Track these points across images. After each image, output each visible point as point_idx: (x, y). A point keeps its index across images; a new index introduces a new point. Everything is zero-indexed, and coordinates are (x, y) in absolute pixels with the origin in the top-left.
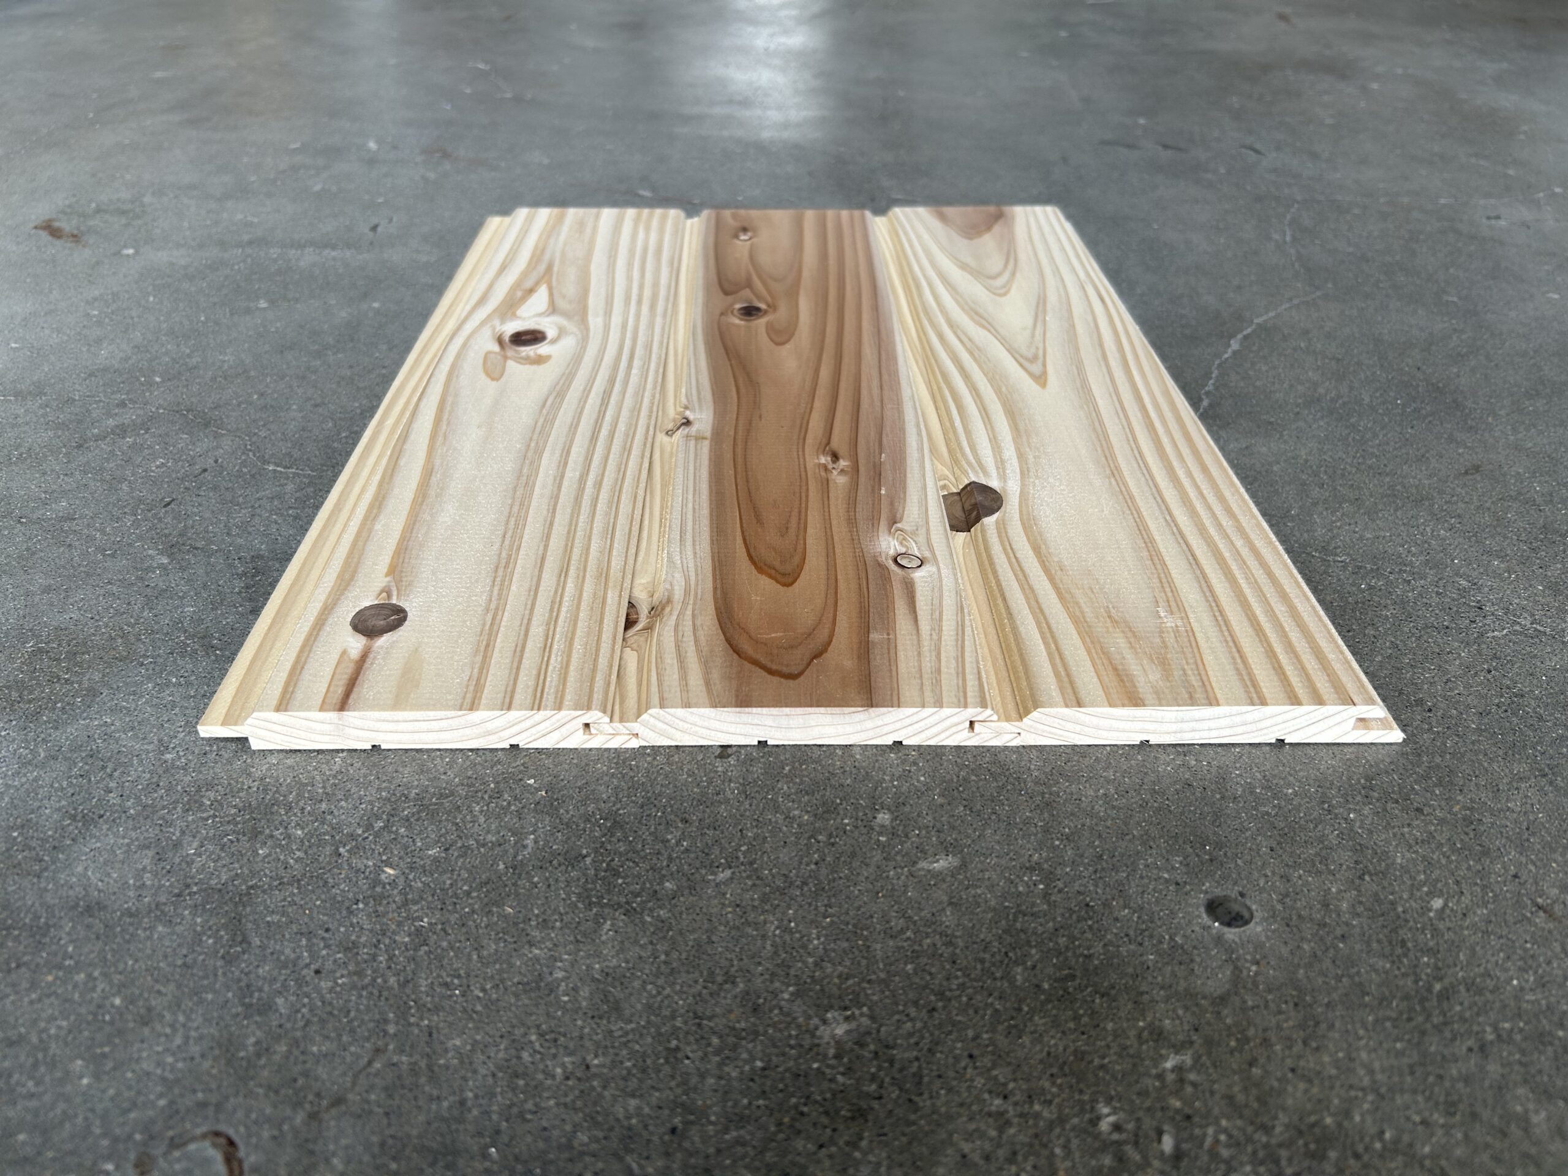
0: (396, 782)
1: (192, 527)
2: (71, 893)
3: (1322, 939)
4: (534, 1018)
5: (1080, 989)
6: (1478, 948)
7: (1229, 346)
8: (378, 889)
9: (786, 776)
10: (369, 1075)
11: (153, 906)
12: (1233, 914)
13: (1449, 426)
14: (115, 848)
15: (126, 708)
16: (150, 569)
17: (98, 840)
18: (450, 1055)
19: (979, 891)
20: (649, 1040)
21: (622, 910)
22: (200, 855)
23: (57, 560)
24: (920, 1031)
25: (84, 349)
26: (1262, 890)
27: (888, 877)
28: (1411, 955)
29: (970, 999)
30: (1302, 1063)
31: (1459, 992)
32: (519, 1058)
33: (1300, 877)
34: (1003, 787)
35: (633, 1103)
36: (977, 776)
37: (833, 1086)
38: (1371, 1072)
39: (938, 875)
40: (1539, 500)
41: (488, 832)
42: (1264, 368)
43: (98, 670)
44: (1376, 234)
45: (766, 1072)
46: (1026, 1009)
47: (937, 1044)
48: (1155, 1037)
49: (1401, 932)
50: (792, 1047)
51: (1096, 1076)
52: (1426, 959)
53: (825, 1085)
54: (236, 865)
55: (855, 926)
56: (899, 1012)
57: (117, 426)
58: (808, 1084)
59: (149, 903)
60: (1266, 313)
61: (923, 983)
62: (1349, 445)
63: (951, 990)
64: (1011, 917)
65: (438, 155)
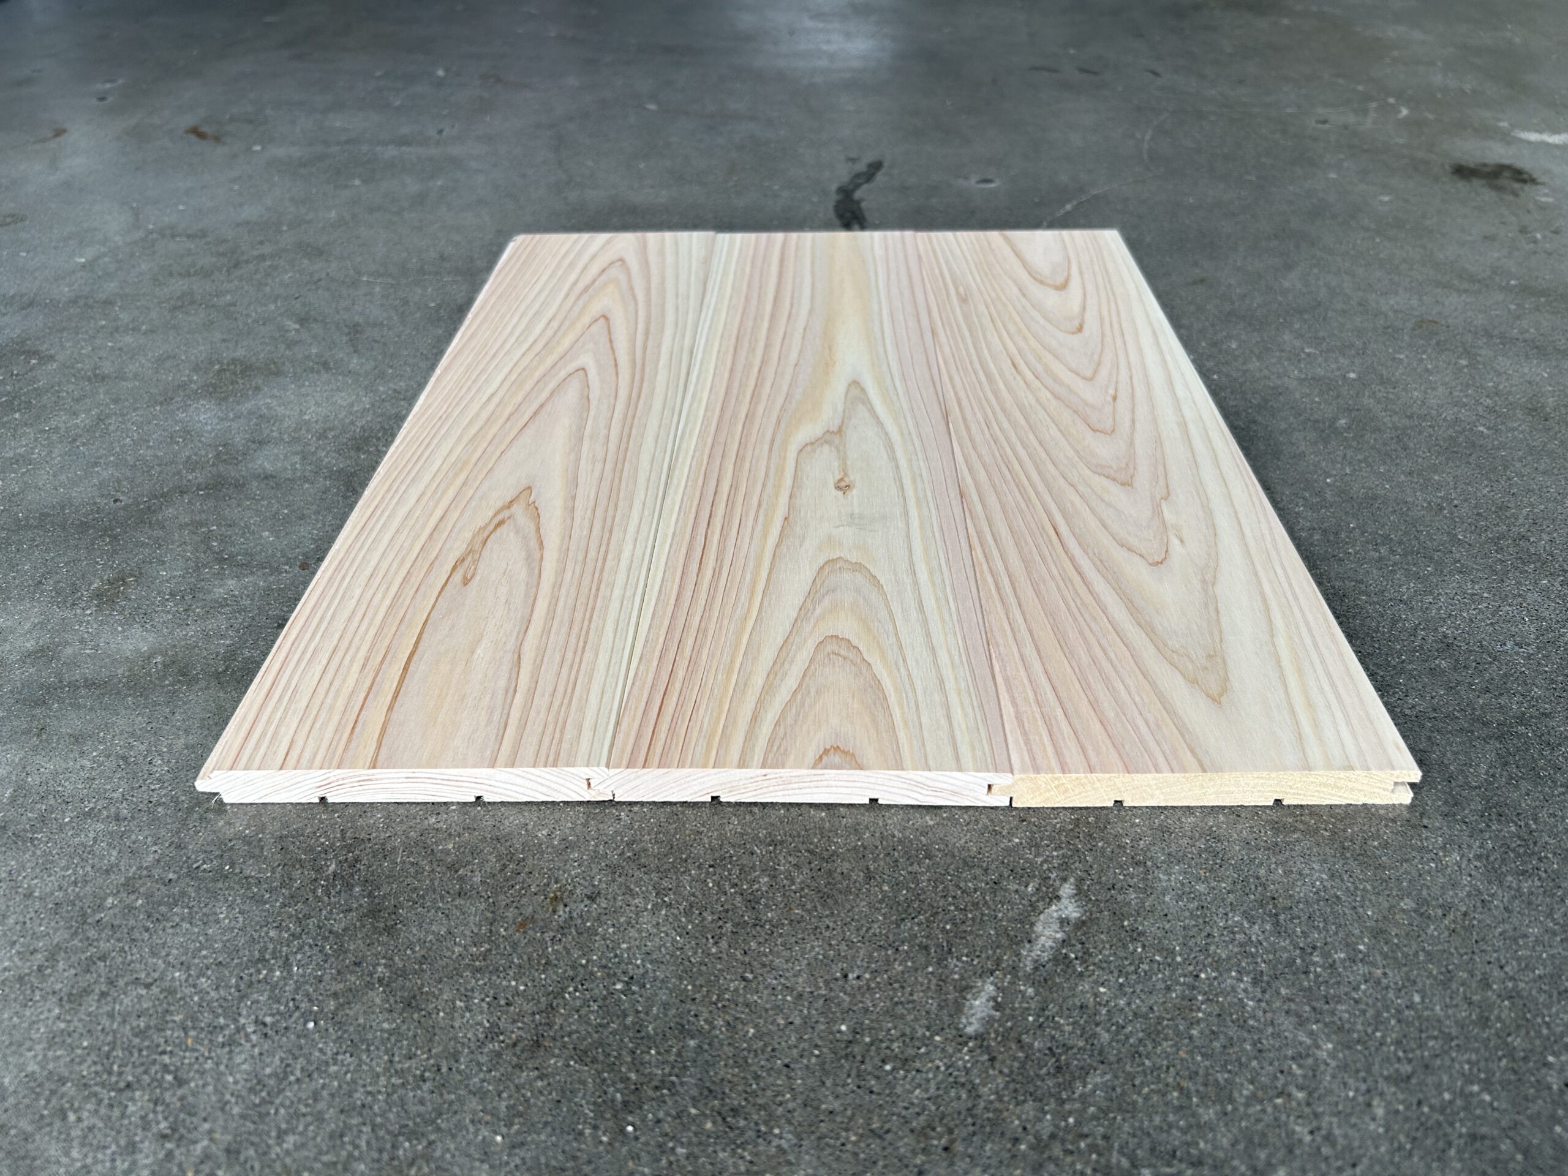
1: (314, 310)
15: (279, 396)
16: (288, 331)
23: (228, 326)
25: (232, 210)
43: (260, 379)
44: (1218, 134)
57: (259, 255)
60: (1103, 187)
65: (492, 80)
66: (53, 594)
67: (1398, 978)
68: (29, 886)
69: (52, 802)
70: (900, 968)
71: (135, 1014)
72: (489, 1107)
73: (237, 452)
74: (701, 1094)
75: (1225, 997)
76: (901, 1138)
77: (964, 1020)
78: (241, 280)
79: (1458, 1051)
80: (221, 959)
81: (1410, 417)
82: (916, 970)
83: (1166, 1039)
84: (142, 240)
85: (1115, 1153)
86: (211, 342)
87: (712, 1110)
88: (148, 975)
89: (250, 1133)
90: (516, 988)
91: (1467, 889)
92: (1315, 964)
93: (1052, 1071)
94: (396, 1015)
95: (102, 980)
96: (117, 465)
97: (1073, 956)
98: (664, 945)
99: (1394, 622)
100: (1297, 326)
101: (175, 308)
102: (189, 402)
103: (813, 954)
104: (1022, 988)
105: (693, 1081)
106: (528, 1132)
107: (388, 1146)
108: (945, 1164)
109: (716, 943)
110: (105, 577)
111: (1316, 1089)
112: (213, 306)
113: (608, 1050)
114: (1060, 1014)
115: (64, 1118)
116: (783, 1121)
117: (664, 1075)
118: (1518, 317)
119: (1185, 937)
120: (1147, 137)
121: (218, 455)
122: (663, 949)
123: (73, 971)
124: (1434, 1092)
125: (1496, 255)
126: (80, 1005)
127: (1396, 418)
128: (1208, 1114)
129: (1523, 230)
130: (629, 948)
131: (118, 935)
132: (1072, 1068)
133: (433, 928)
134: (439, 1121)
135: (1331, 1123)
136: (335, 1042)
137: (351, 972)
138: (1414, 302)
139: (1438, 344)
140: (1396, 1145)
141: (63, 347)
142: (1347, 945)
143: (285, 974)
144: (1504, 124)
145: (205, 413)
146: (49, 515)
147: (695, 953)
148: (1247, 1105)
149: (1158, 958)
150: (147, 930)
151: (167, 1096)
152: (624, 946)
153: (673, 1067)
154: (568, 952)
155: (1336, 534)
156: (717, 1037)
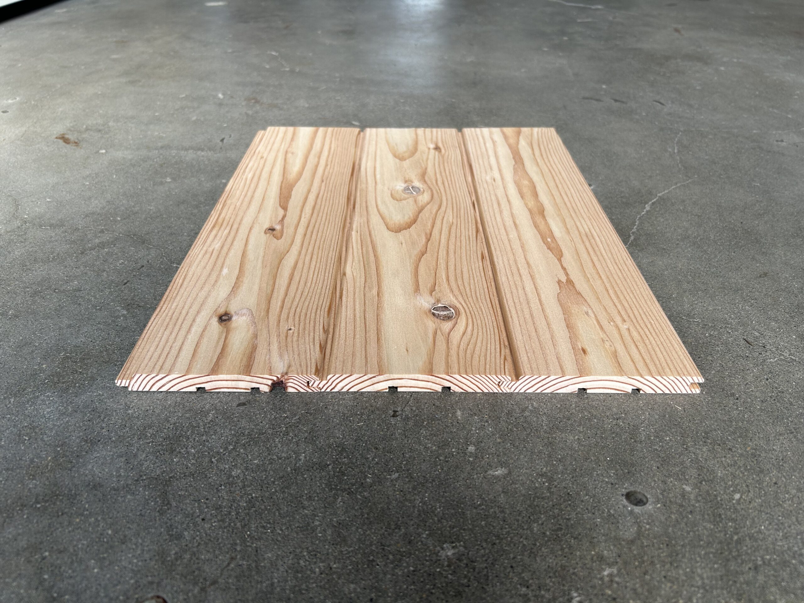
0: (238, 426)
1: (138, 296)
2: (86, 478)
3: (681, 513)
4: (305, 544)
5: (564, 535)
6: (756, 519)
7: (645, 208)
8: (231, 479)
9: (425, 427)
10: (228, 570)
11: (125, 486)
12: (638, 500)
13: (753, 252)
14: (106, 457)
15: (109, 387)
16: (118, 317)
17: (98, 453)
18: (266, 562)
19: (517, 486)
20: (360, 556)
21: (346, 492)
22: (146, 461)
23: (74, 312)
24: (487, 554)
25: (83, 202)
26: (653, 488)
27: (473, 478)
28: (724, 522)
29: (512, 539)
30: (669, 574)
31: (746, 540)
32: (299, 563)
33: (671, 482)
34: (529, 434)
35: (352, 586)
36: (517, 428)
37: (446, 580)
38: (702, 578)
39: (497, 477)
40: (796, 291)
41: (283, 452)
42: (662, 220)
43: (95, 368)
44: (720, 149)
45: (415, 573)
46: (538, 544)
47: (496, 560)
48: (600, 559)
49: (720, 510)
50: (427, 561)
51: (571, 577)
52: (730, 524)
53: (443, 580)
54: (164, 467)
55: (457, 502)
56: (478, 545)
57: (100, 243)
58: (435, 579)
59: (123, 484)
60: (664, 191)
61: (489, 531)
62: (702, 261)
63: (502, 534)
64: (532, 499)
65: (253, 101)
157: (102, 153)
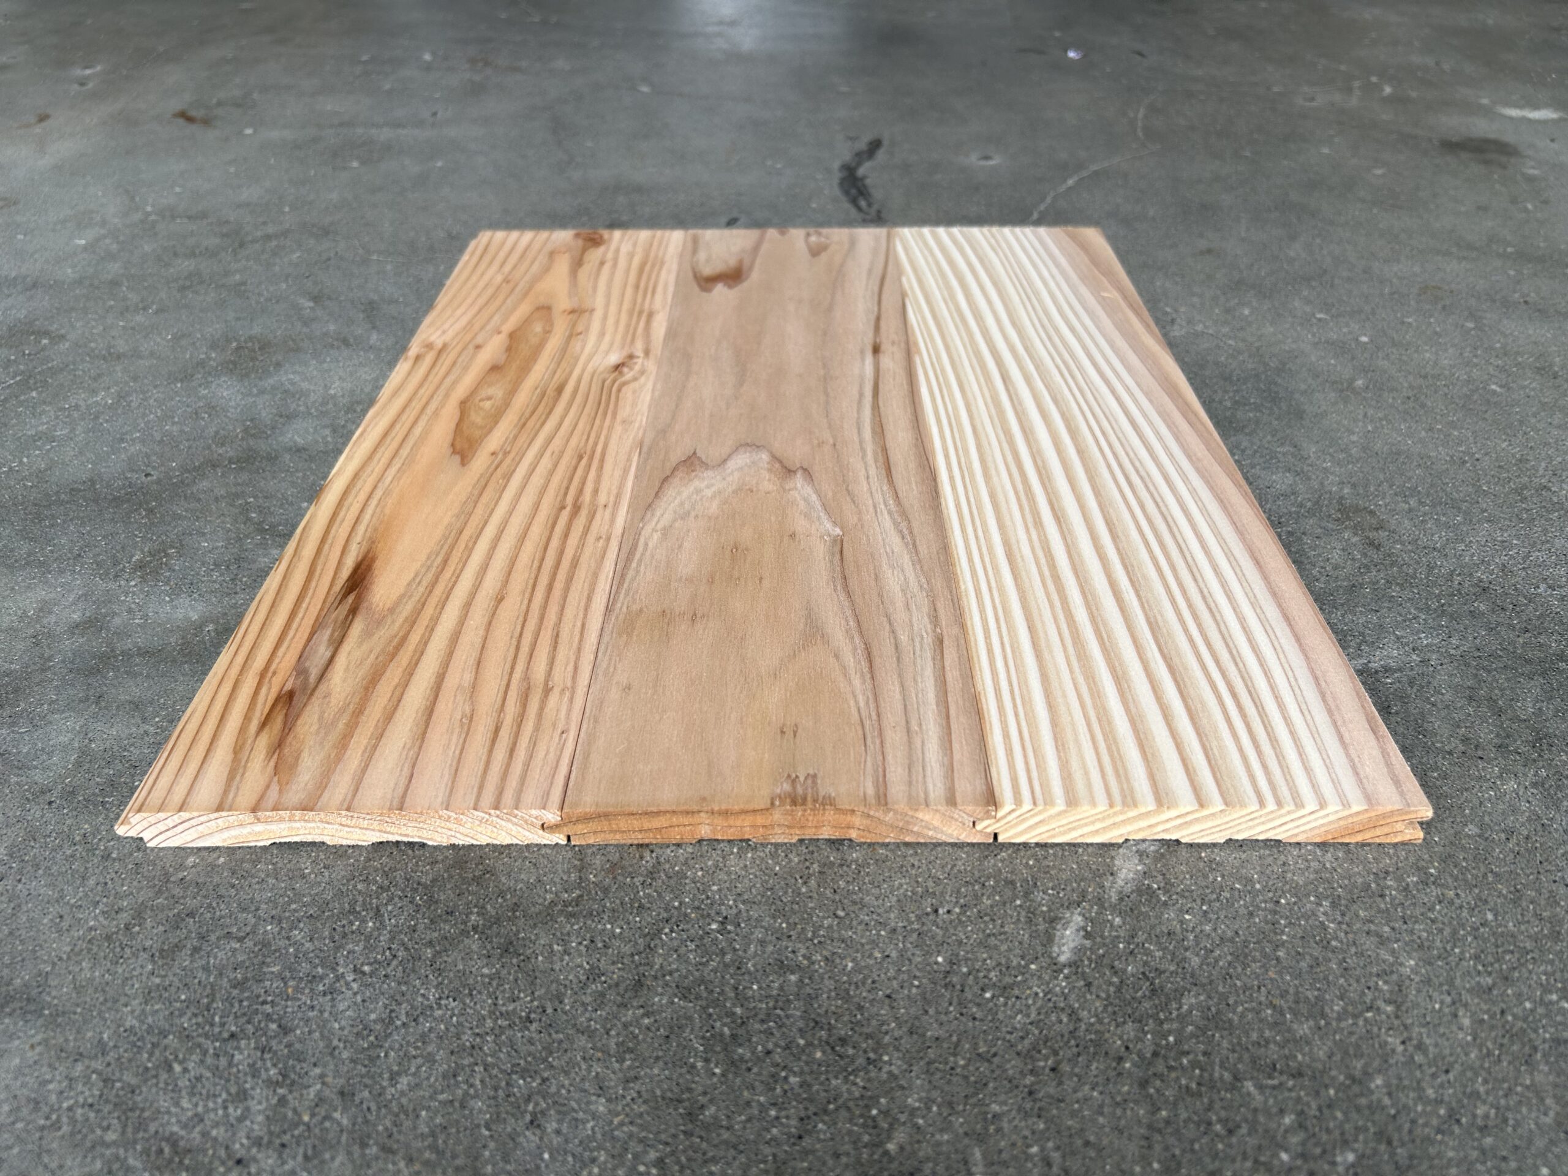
1: (327, 288)
2: (287, 445)
7: (1065, 180)
13: (1202, 228)
15: (301, 372)
16: (303, 309)
17: (297, 425)
23: (241, 305)
25: (230, 192)
43: (280, 355)
57: (264, 235)
60: (1103, 164)
65: (480, 64)
66: (94, 566)
67: (1470, 898)
68: (106, 848)
69: (120, 767)
70: (989, 902)
71: (230, 967)
72: (599, 1045)
73: (266, 426)
74: (807, 1025)
75: (1307, 921)
76: (1009, 1061)
77: (1056, 949)
78: (248, 260)
79: (1534, 964)
80: (312, 912)
81: (1425, 377)
82: (1004, 904)
83: (1255, 962)
84: (142, 221)
85: (1217, 1068)
86: (226, 321)
87: (820, 1040)
88: (239, 929)
89: (362, 1076)
90: (613, 932)
91: (1527, 814)
92: (1388, 887)
93: (1147, 993)
94: (493, 960)
95: (193, 935)
96: (143, 441)
97: (1155, 886)
98: (754, 886)
99: (1430, 568)
100: (1305, 293)
101: (183, 289)
102: (210, 379)
103: (902, 891)
104: (1110, 917)
105: (798, 1013)
106: (641, 1067)
107: (503, 1084)
108: (1054, 1083)
109: (805, 883)
110: (146, 549)
111: (1403, 1003)
112: (223, 285)
113: (710, 987)
114: (1149, 940)
115: (170, 1069)
116: (891, 1049)
117: (768, 1008)
118: (1518, 282)
119: (1261, 865)
120: (1140, 115)
121: (246, 430)
122: (753, 890)
123: (161, 928)
124: (1514, 1001)
125: (1490, 224)
126: (174, 960)
127: (1411, 378)
128: (1304, 1029)
129: (1514, 201)
130: (720, 890)
131: (203, 892)
132: (1166, 990)
133: (522, 876)
134: (550, 1059)
135: (1421, 1034)
136: (437, 987)
137: (446, 921)
138: (1417, 269)
139: (1444, 308)
140: (1485, 1051)
141: (73, 327)
142: (1419, 869)
143: (378, 925)
144: (1485, 101)
145: (227, 389)
146: (80, 490)
147: (786, 893)
148: (1339, 1019)
149: (1237, 886)
150: (233, 886)
151: (274, 1043)
152: (715, 888)
153: (777, 1001)
154: (660, 895)
155: (1366, 486)
156: (817, 971)
157: (249, 135)
